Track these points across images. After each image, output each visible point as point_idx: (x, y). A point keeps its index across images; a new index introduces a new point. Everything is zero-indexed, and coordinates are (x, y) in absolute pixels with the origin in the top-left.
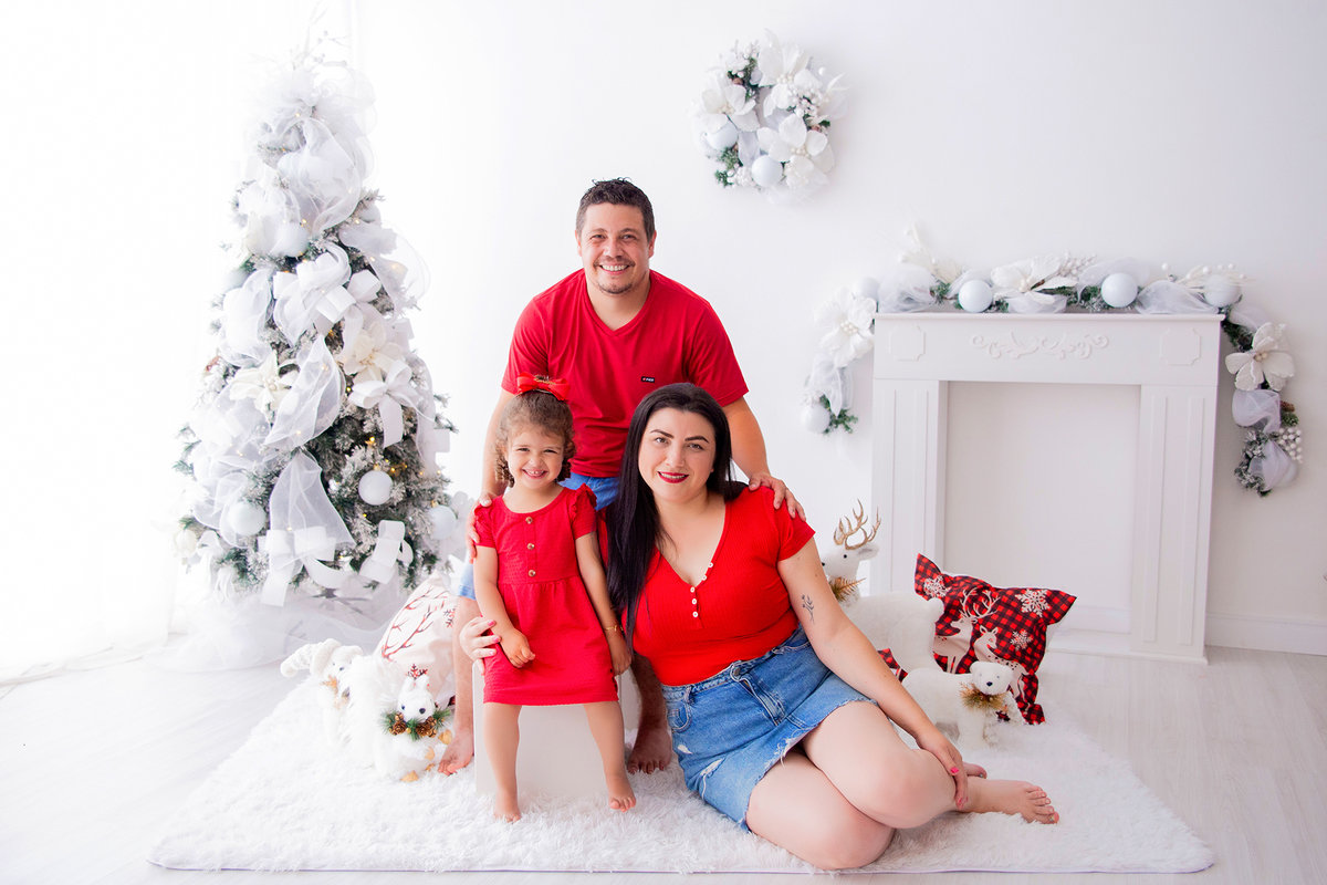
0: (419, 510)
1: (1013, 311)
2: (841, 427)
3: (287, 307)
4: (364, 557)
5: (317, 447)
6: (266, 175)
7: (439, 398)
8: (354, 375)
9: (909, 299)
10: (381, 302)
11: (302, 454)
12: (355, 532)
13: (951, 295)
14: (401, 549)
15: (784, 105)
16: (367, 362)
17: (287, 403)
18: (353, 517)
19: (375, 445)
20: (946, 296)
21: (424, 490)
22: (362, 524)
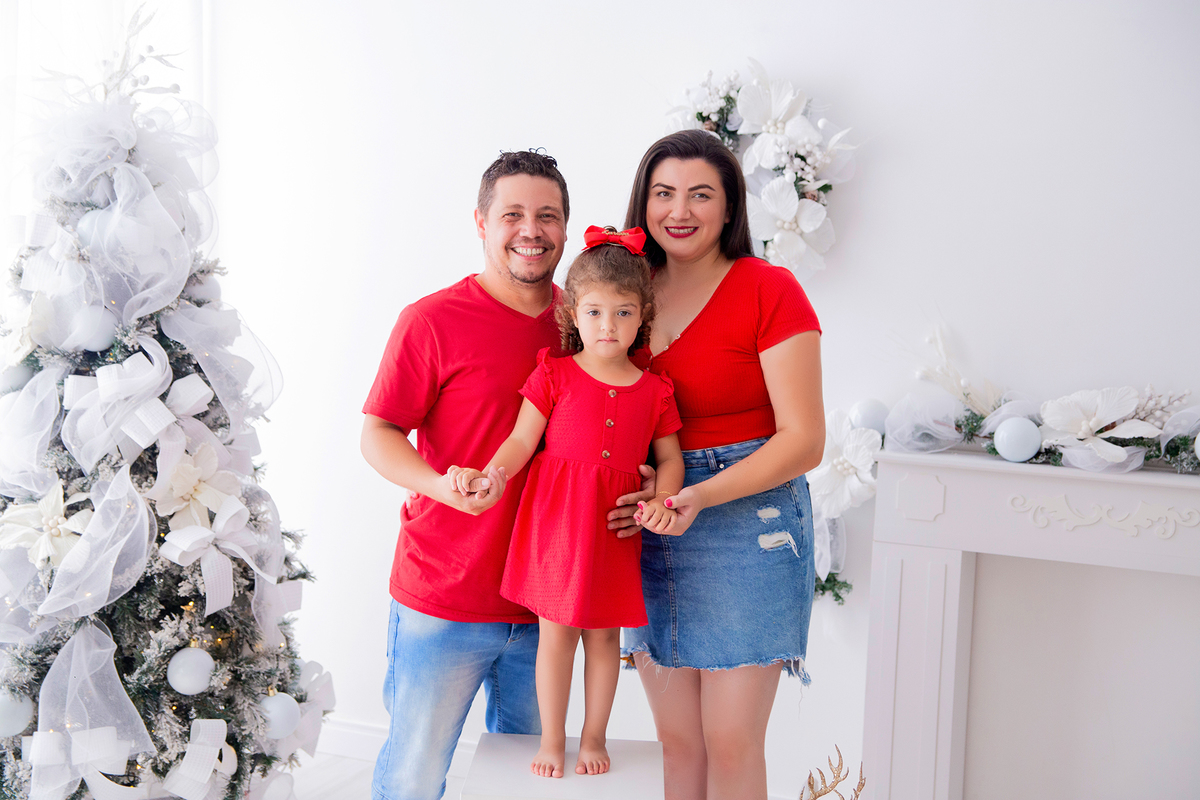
0: (249, 700)
1: (1069, 465)
2: (829, 595)
3: (82, 422)
4: (169, 766)
5: (113, 616)
6: (60, 241)
7: (289, 535)
8: (170, 517)
9: (927, 436)
10: (212, 417)
11: (91, 626)
12: (157, 733)
13: (985, 432)
14: (220, 758)
15: (770, 163)
16: (188, 499)
17: (74, 556)
18: (157, 713)
19: (193, 611)
20: (977, 433)
21: (259, 673)
22: (168, 722)
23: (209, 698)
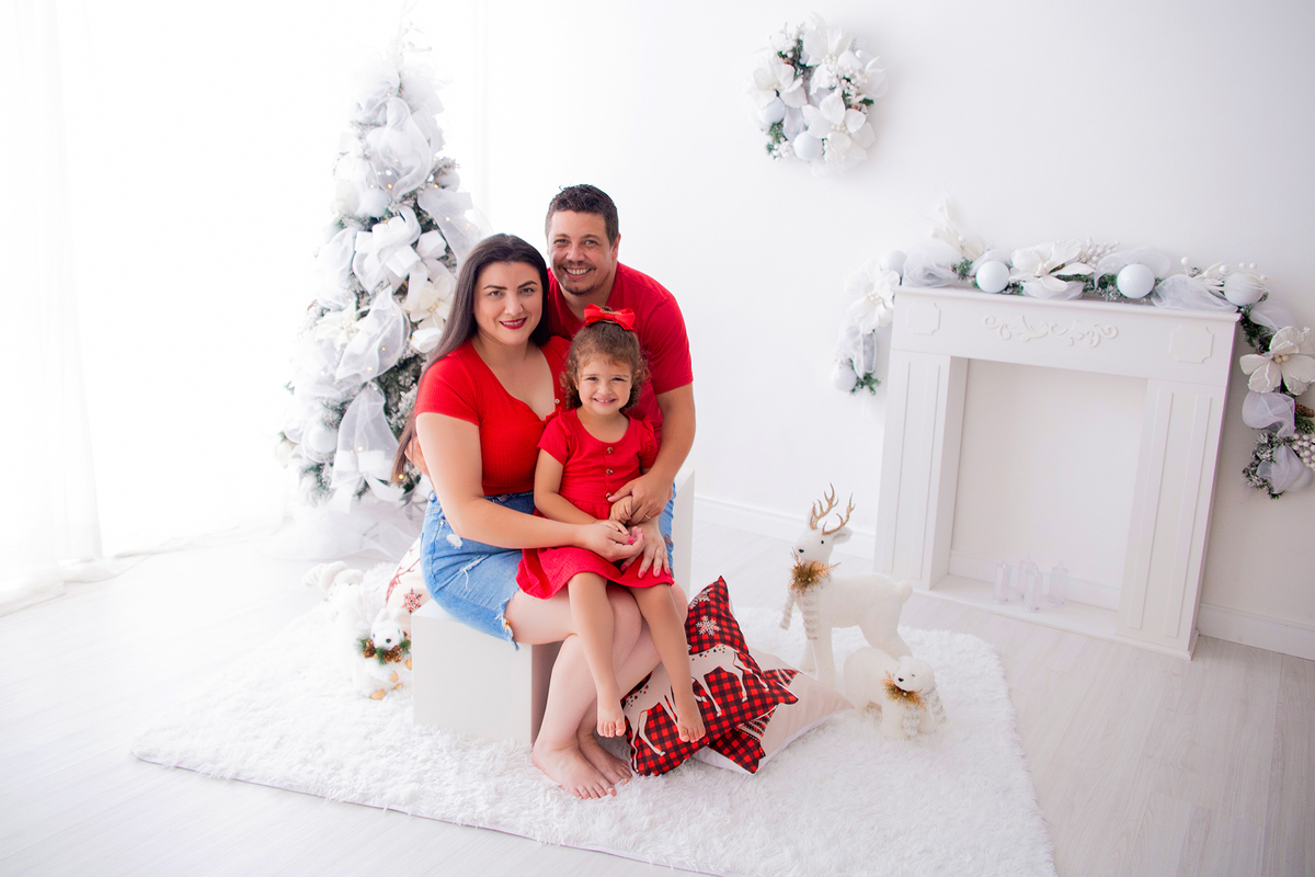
1: (1028, 295)
2: (866, 388)
3: (364, 262)
5: (385, 380)
6: (355, 148)
8: (417, 322)
9: (931, 276)
10: (447, 258)
11: (370, 387)
13: (971, 274)
15: (825, 84)
16: (433, 310)
20: (966, 274)
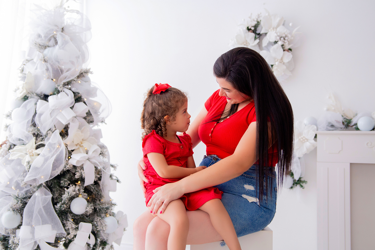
0: (100, 218)
2: (298, 186)
3: (42, 117)
4: (70, 241)
5: (51, 185)
6: (37, 55)
7: (112, 166)
8: (73, 151)
9: (332, 126)
10: (89, 118)
11: (43, 187)
12: (67, 228)
13: (352, 124)
14: (89, 238)
15: (273, 40)
16: (79, 145)
17: (38, 161)
18: (66, 220)
19: (80, 185)
20: (349, 125)
21: (103, 208)
22: (70, 224)
23: (85, 217)
